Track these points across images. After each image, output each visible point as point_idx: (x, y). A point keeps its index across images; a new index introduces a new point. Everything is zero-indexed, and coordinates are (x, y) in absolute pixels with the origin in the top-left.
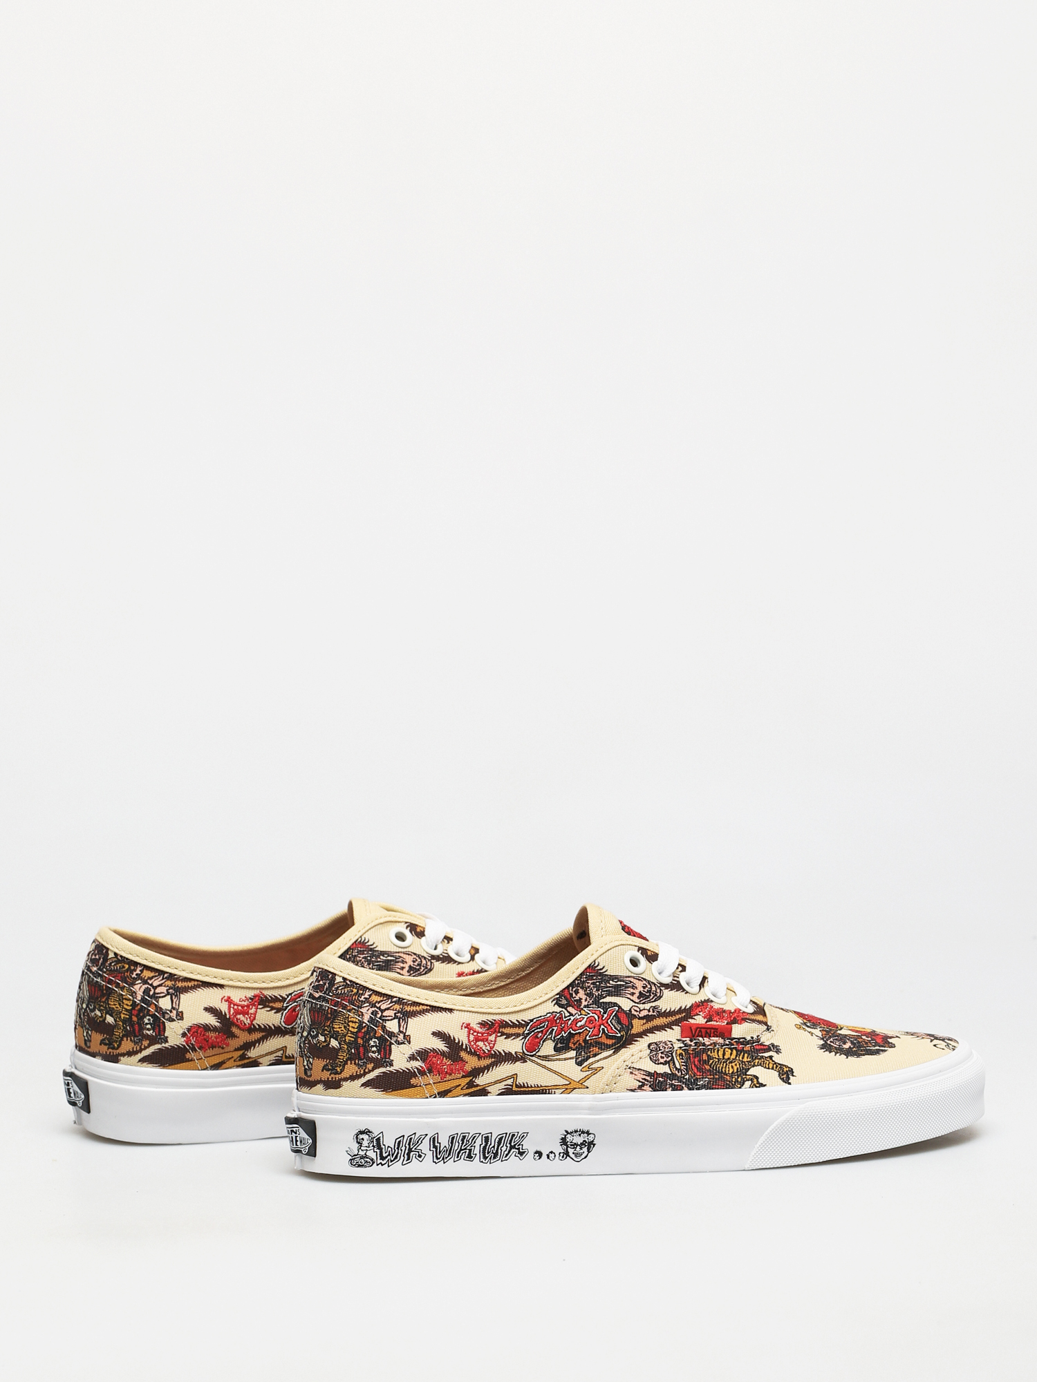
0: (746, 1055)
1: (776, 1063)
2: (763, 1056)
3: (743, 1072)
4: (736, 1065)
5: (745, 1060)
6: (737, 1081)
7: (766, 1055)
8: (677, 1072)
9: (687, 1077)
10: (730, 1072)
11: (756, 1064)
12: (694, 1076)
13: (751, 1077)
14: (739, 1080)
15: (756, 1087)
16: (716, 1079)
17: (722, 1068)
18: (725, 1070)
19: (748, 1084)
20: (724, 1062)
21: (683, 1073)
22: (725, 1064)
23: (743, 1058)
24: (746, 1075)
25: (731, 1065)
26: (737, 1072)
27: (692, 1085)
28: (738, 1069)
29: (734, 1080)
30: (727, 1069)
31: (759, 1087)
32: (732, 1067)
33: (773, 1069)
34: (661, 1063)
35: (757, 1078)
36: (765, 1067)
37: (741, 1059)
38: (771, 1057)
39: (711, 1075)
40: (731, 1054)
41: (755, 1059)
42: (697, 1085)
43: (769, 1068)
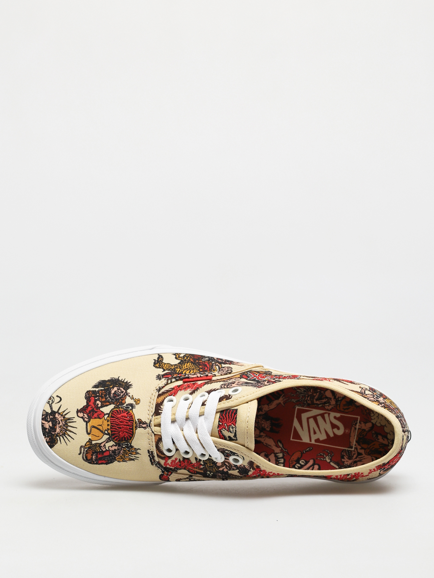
0: (177, 372)
1: (162, 368)
2: (168, 371)
3: (182, 363)
4: (185, 367)
5: (178, 370)
6: (187, 357)
7: (166, 372)
8: (218, 364)
9: (213, 362)
10: (189, 363)
11: (174, 366)
12: (209, 363)
13: (179, 359)
14: (186, 358)
15: (177, 354)
16: (198, 360)
17: (193, 366)
18: (191, 365)
19: (182, 355)
20: (191, 369)
21: (215, 364)
22: (191, 368)
23: (180, 370)
24: (181, 360)
25: (188, 368)
26: (185, 363)
27: (211, 359)
28: (184, 365)
29: (189, 358)
30: (190, 365)
31: (176, 354)
32: (187, 366)
33: (165, 364)
34: (226, 367)
35: (176, 358)
36: (169, 364)
37: (181, 370)
38: (164, 370)
39: (200, 362)
40: (186, 372)
41: (173, 369)
42: (209, 359)
43: (167, 364)
